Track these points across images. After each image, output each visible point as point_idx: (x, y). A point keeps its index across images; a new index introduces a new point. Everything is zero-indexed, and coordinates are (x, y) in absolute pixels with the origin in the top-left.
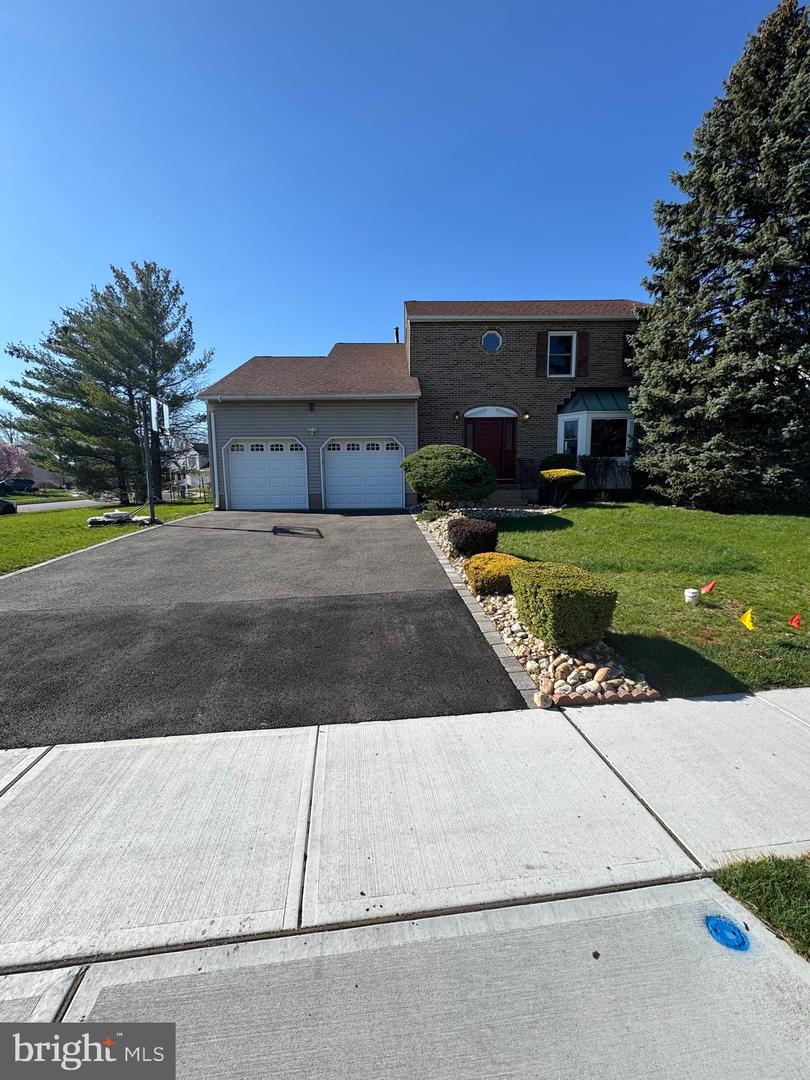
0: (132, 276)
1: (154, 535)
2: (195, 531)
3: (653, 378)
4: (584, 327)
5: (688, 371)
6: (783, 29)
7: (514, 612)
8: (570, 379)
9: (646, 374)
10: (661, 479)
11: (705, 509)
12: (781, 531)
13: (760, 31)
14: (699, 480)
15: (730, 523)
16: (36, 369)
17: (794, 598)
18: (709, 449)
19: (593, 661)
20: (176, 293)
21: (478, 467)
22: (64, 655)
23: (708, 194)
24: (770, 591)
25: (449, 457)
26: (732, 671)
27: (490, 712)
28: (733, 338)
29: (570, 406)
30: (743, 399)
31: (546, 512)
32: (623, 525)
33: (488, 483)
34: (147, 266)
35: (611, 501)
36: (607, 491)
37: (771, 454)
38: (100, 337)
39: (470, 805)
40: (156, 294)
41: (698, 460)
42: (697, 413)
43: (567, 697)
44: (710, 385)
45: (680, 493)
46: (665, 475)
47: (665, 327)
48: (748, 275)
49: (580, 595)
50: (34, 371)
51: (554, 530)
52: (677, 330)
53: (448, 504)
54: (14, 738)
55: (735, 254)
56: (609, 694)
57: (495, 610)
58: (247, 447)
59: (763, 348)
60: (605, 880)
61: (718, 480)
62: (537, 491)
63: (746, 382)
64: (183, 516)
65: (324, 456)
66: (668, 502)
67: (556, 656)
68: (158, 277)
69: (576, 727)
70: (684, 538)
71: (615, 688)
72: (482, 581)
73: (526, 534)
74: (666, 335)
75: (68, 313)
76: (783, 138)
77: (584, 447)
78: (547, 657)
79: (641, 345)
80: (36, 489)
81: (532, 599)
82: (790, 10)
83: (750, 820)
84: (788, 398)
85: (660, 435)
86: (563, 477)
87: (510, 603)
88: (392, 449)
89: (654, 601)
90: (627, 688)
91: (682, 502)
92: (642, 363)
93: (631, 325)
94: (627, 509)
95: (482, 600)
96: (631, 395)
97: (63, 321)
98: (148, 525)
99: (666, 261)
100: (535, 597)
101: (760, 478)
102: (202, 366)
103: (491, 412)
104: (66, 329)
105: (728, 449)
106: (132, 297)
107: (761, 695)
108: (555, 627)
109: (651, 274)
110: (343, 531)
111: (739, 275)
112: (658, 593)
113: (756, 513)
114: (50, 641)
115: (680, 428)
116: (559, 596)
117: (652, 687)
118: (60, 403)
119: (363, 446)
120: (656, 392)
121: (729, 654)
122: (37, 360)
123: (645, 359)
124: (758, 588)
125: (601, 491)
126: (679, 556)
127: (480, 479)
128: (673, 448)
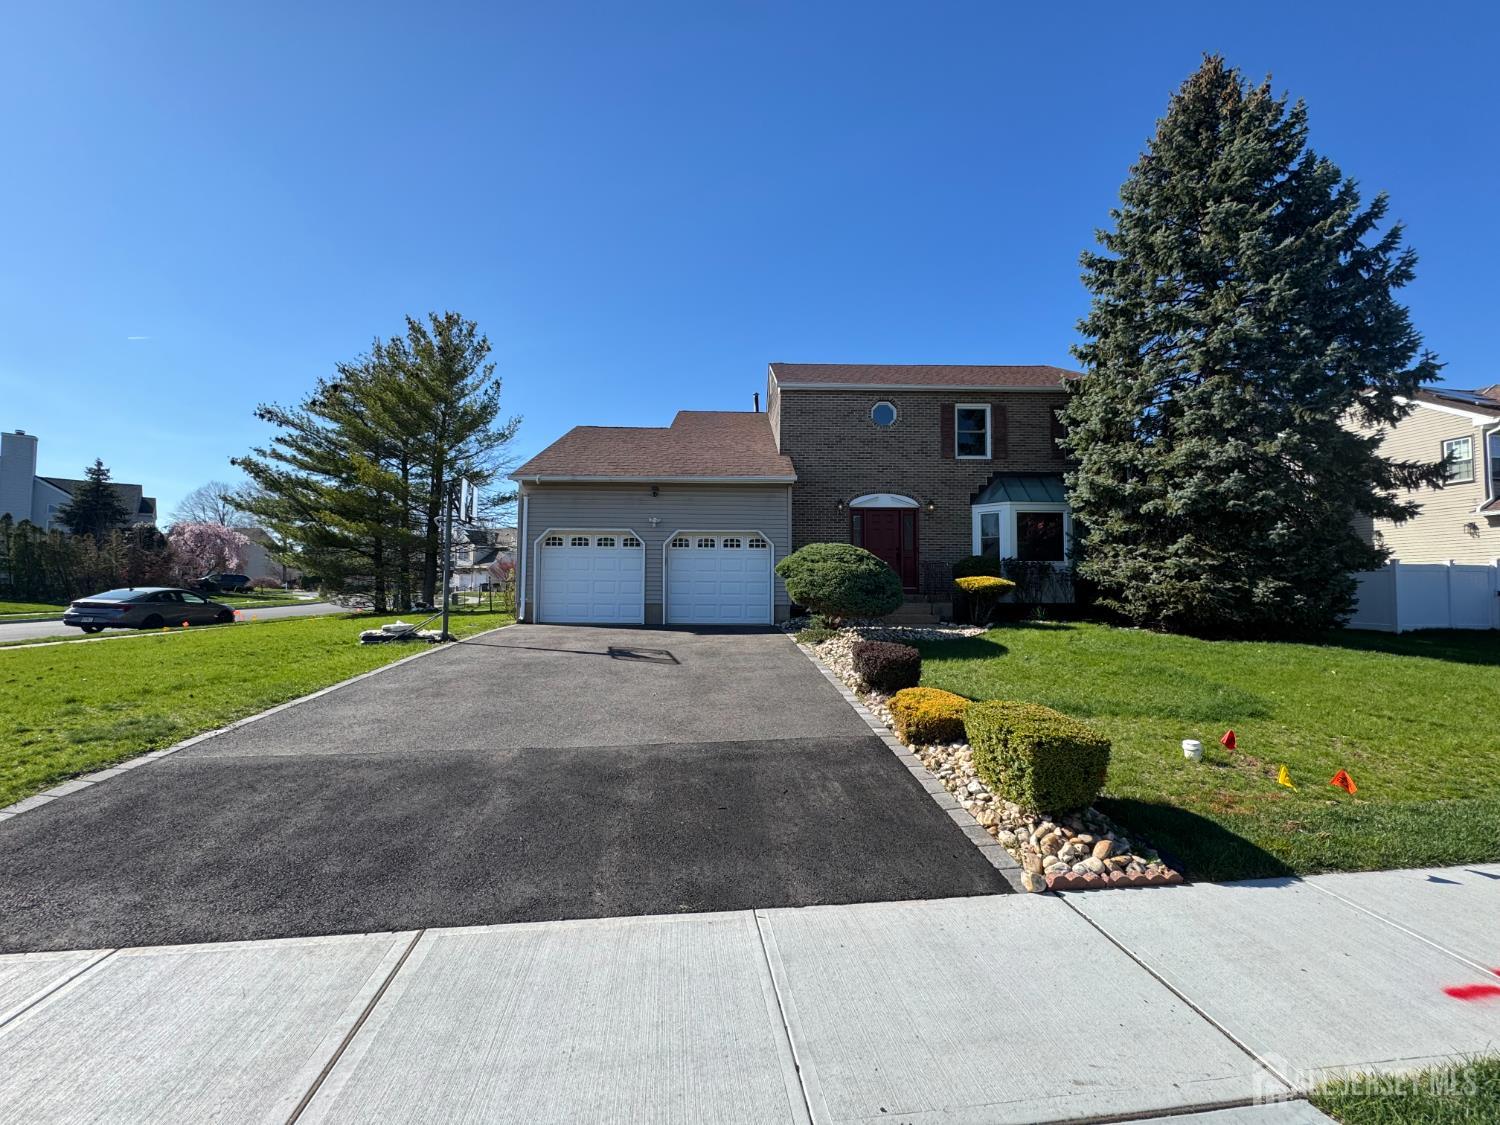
0: (429, 327)
1: (452, 656)
2: (505, 651)
3: (1095, 463)
4: (1000, 400)
5: (1139, 456)
6: (1209, 91)
7: (967, 767)
8: (986, 462)
9: (1085, 458)
10: (1116, 592)
11: (1181, 632)
12: (1288, 664)
13: (1184, 92)
14: (1168, 594)
15: (1219, 653)
16: (290, 436)
17: (1327, 755)
18: (1176, 554)
19: (1087, 831)
20: (480, 350)
21: (880, 573)
22: (398, 813)
23: (1147, 256)
24: (1292, 745)
25: (841, 560)
26: (1268, 848)
27: (967, 896)
28: (1195, 419)
29: (987, 495)
30: (1214, 493)
31: (968, 632)
32: (1075, 653)
33: (893, 595)
34: (449, 318)
35: (1051, 620)
36: (1044, 606)
37: (1259, 562)
38: (381, 399)
39: (980, 1009)
40: (457, 348)
41: (1161, 568)
42: (1156, 508)
43: (1063, 878)
44: (1170, 474)
45: (1143, 610)
46: (1121, 586)
47: (1104, 403)
48: (1204, 349)
49: (1066, 743)
50: (288, 438)
51: (985, 658)
52: (1119, 407)
53: (837, 620)
54: (370, 919)
55: (1185, 323)
56: (1116, 875)
57: (939, 764)
58: (567, 541)
59: (1232, 432)
60: (1175, 1100)
61: (1194, 596)
62: (951, 604)
63: (1217, 472)
64: (481, 630)
65: (667, 553)
66: (1126, 621)
67: (1037, 824)
68: (461, 330)
69: (1085, 917)
70: (1161, 671)
71: (1123, 867)
72: (917, 726)
73: (949, 663)
74: (1105, 411)
75: (344, 371)
76: (1228, 204)
77: (1008, 548)
78: (1025, 826)
79: (1075, 423)
80: (251, 589)
81: (1000, 747)
82: (1216, 72)
83: (1336, 1033)
84: (1272, 493)
85: (1109, 534)
86: (986, 588)
87: (957, 755)
88: (758, 546)
89: (1144, 756)
90: (1138, 868)
91: (1149, 622)
92: (1078, 445)
93: (1060, 399)
94: (1076, 632)
95: (917, 751)
96: (1067, 483)
97: (333, 376)
98: (439, 642)
99: (1099, 328)
100: (1005, 746)
101: (1249, 594)
102: (502, 437)
103: (885, 501)
104: (335, 387)
105: (1203, 555)
106: (426, 352)
107: (1311, 881)
108: (1036, 784)
109: (1083, 342)
110: (701, 654)
111: (1194, 348)
112: (1149, 745)
113: (1251, 638)
114: (374, 794)
115: (1135, 527)
116: (1040, 744)
117: (1170, 868)
118: (316, 477)
119: (719, 542)
120: (1100, 480)
121: (1260, 827)
122: (294, 425)
123: (1081, 439)
124: (1275, 741)
125: (1035, 605)
126: (1162, 696)
127: (883, 588)
128: (1130, 551)
